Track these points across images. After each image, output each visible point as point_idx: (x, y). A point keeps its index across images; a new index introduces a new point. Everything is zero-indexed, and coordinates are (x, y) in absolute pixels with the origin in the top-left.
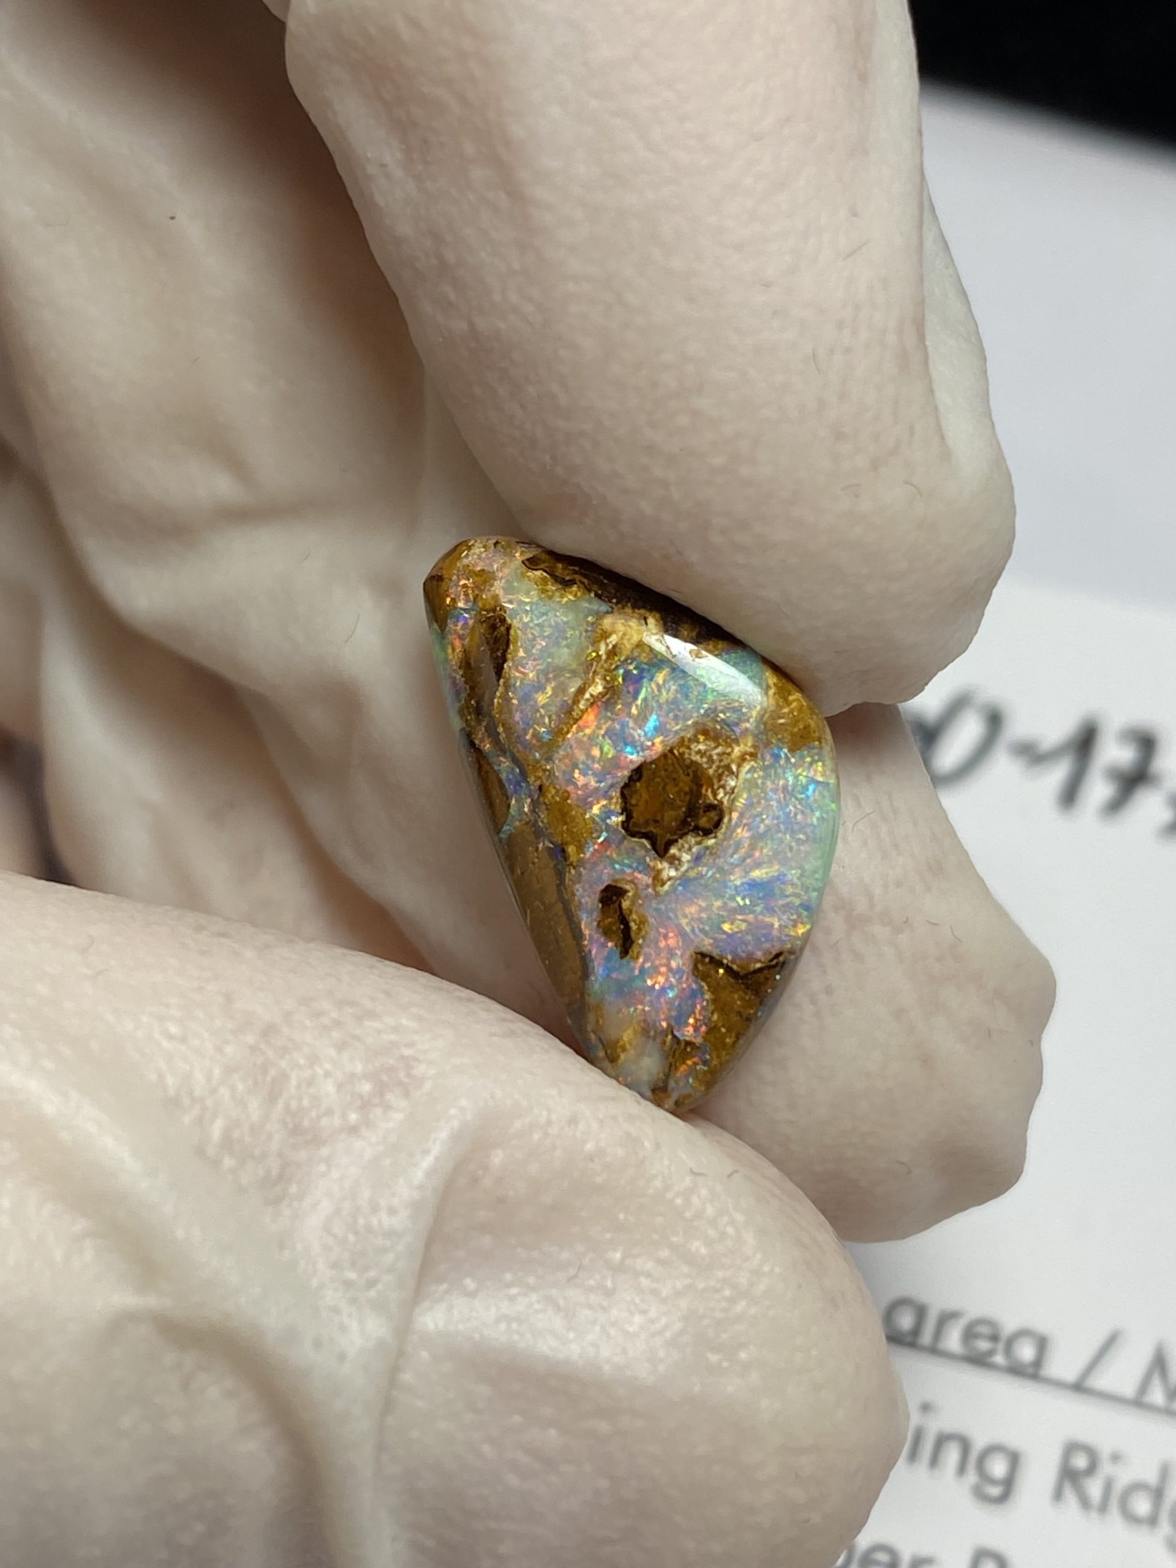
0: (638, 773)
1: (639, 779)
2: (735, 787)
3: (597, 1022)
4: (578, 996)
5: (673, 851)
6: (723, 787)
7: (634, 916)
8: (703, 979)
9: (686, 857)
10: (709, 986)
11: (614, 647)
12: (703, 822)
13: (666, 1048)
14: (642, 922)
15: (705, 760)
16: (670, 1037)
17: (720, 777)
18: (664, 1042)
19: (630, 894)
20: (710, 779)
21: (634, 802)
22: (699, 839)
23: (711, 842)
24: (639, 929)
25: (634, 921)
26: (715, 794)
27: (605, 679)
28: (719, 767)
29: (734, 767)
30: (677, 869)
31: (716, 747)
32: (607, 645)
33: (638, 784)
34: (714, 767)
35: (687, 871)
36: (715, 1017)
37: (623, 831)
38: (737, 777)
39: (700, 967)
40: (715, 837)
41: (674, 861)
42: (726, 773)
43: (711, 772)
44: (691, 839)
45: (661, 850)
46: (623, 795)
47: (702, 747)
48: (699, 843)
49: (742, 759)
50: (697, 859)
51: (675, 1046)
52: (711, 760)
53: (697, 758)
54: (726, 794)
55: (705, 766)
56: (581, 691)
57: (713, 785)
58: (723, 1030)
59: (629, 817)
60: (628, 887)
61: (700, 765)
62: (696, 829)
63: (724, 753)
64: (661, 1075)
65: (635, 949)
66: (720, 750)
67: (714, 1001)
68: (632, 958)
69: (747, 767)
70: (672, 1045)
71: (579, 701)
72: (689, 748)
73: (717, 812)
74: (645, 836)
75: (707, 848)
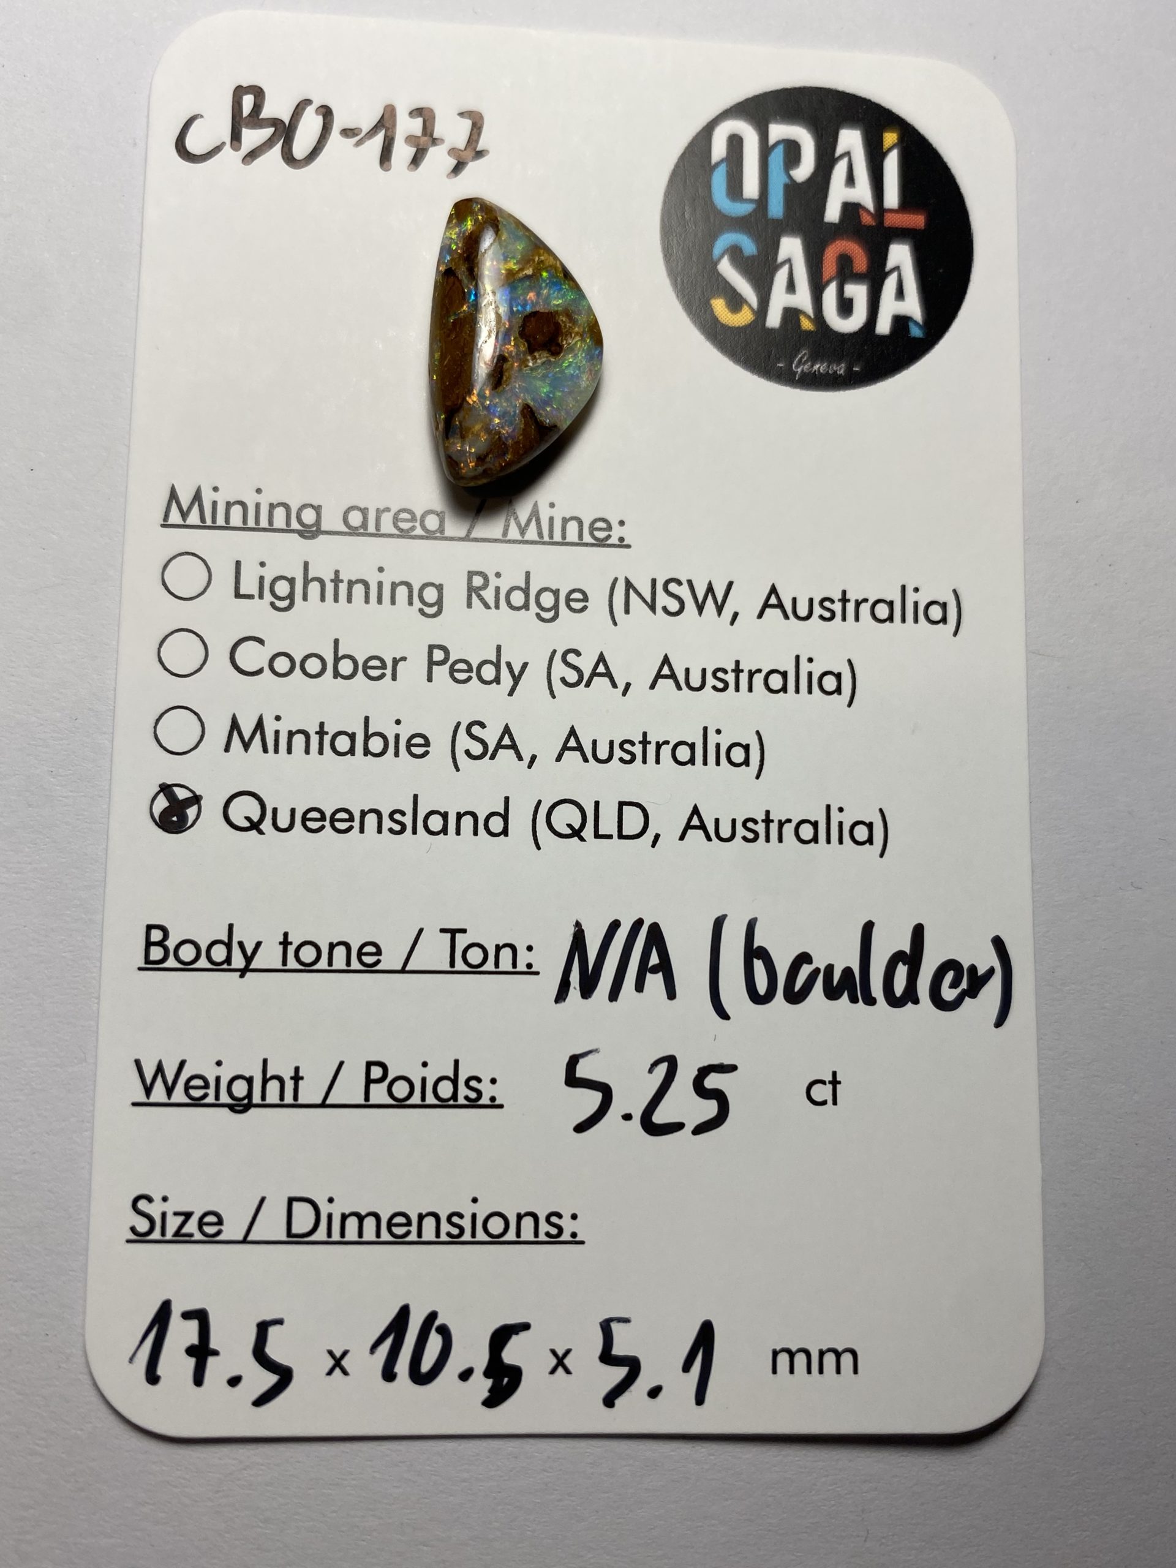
0: (534, 314)
1: (534, 317)
2: (570, 343)
3: (464, 417)
4: (460, 401)
5: (537, 354)
6: (567, 340)
7: (507, 374)
8: (524, 418)
9: (539, 361)
10: (525, 421)
11: (542, 261)
12: (553, 349)
13: (493, 441)
14: (509, 378)
15: (563, 325)
16: (497, 437)
17: (566, 335)
18: (494, 438)
19: (510, 363)
20: (562, 333)
21: (528, 325)
22: (548, 355)
23: (553, 360)
24: (506, 380)
25: (506, 376)
26: (562, 341)
27: (533, 270)
28: (567, 331)
29: (573, 335)
30: (533, 364)
31: (570, 323)
32: (539, 259)
33: (532, 319)
34: (566, 330)
35: (538, 366)
36: (521, 438)
37: (518, 334)
38: (573, 340)
39: (525, 411)
40: (555, 359)
41: (534, 358)
42: (569, 335)
43: (564, 331)
44: (545, 354)
45: (531, 350)
46: (524, 320)
47: (564, 319)
48: (547, 357)
49: (577, 334)
50: (543, 363)
51: (498, 442)
52: (565, 326)
53: (561, 323)
54: (566, 343)
55: (562, 327)
56: (521, 270)
57: (563, 335)
58: (521, 445)
59: (524, 330)
60: (510, 359)
61: (561, 326)
62: (549, 351)
63: (571, 327)
64: (485, 453)
65: (501, 388)
66: (570, 325)
67: (524, 430)
68: (497, 392)
69: (578, 338)
70: (496, 441)
71: (519, 273)
72: (559, 317)
73: (560, 347)
74: (527, 341)
75: (550, 361)
